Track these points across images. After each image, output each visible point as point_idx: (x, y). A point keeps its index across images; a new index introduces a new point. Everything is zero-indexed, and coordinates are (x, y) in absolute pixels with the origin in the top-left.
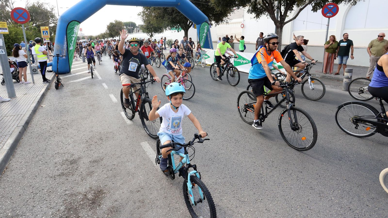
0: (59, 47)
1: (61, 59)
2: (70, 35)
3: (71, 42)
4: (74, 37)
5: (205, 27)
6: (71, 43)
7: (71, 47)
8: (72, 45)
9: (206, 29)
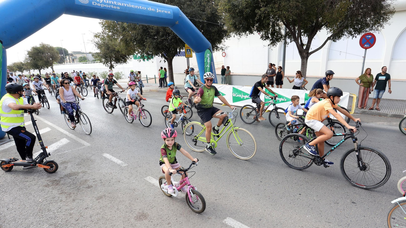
5: (207, 56)
9: (209, 58)
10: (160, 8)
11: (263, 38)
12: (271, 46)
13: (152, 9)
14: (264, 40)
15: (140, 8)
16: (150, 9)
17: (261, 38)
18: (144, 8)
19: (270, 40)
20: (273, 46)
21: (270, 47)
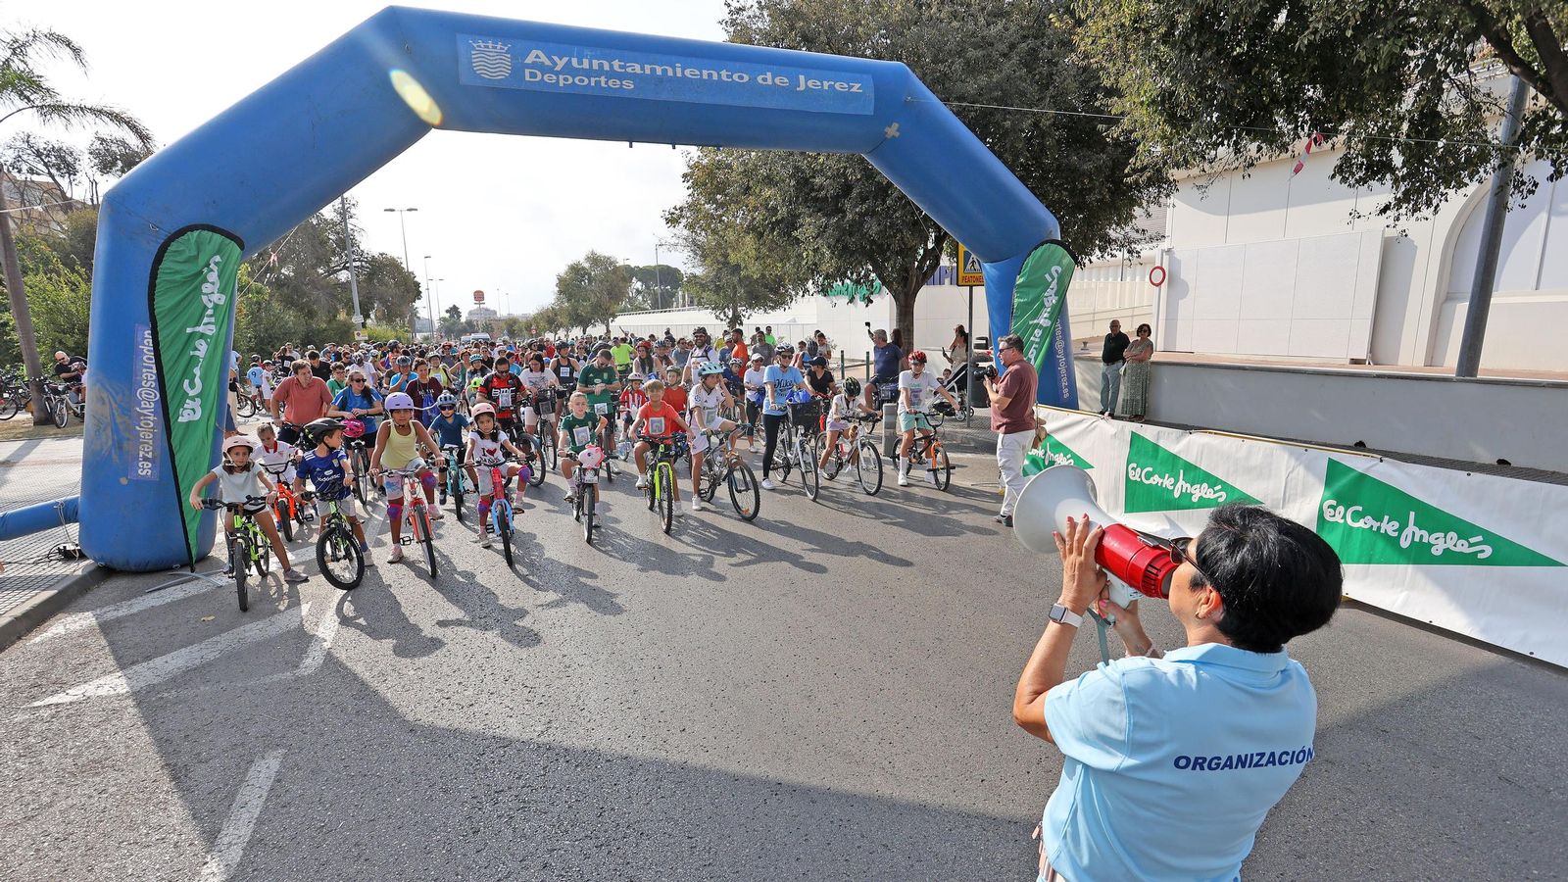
0: (104, 403)
1: (124, 481)
2: (178, 325)
3: (187, 373)
4: (202, 336)
5: (1047, 276)
6: (186, 382)
7: (189, 403)
8: (192, 393)
9: (1054, 284)
10: (813, 72)
11: (1353, 175)
12: (1403, 211)
13: (777, 80)
14: (1357, 182)
15: (725, 78)
16: (766, 78)
17: (1333, 176)
18: (741, 78)
19: (1396, 181)
20: (1416, 209)
21: (1391, 221)
